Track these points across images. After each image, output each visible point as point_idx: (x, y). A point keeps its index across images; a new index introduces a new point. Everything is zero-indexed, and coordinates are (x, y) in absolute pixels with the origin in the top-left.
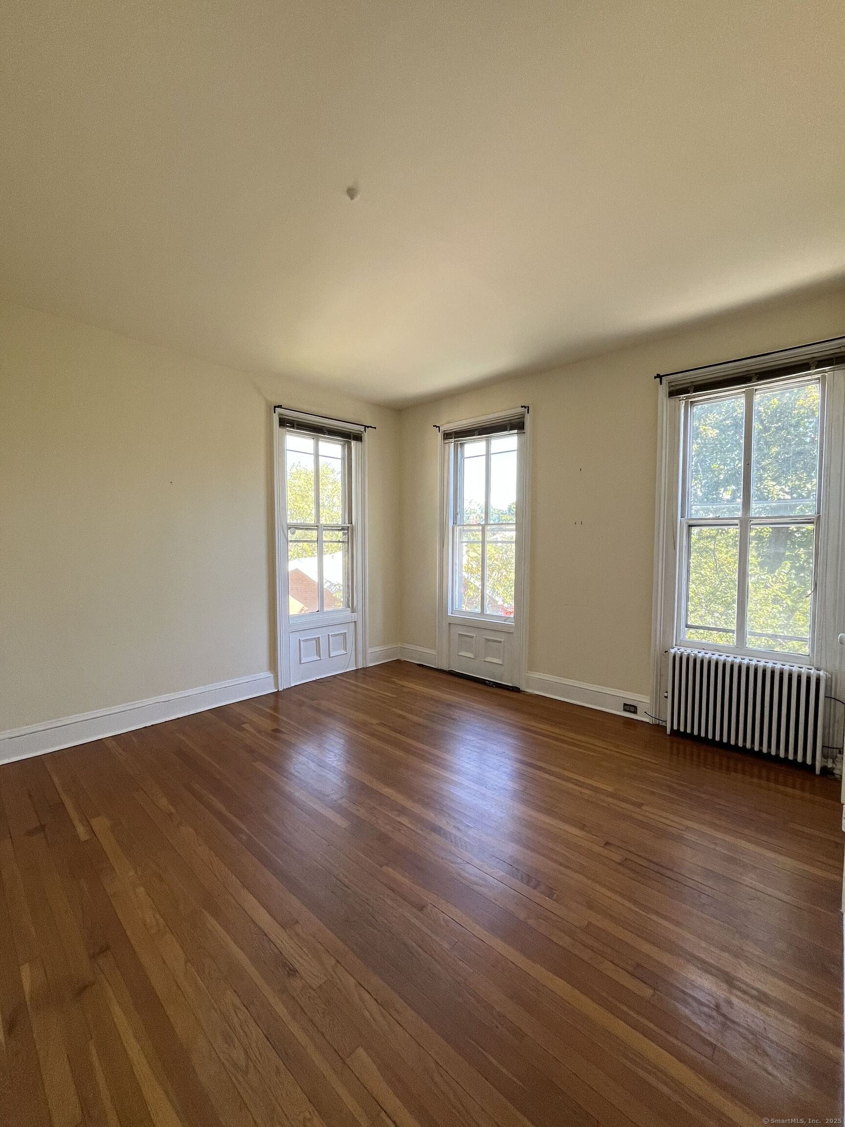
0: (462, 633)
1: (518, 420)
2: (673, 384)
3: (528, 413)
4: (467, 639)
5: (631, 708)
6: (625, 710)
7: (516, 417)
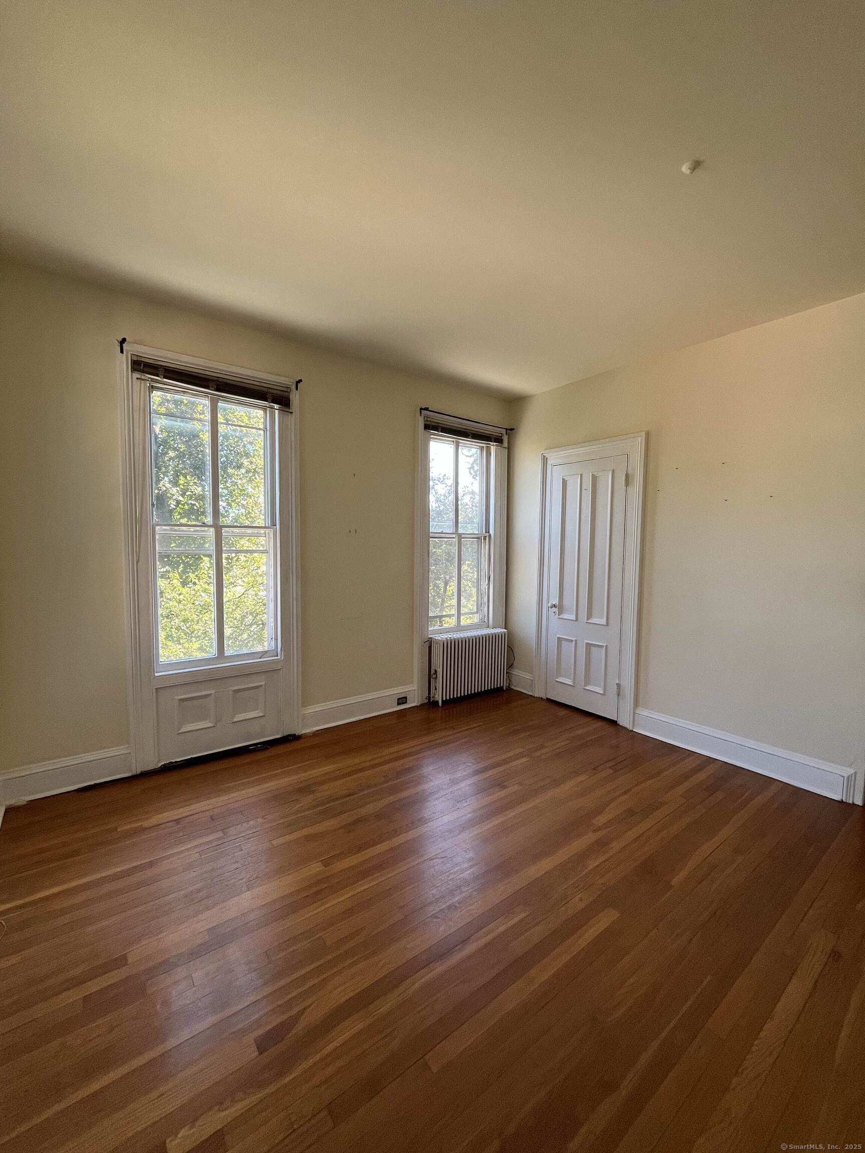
0: (183, 697)
1: (282, 393)
2: (429, 419)
3: (297, 389)
4: (195, 702)
5: (402, 700)
6: (399, 704)
7: (279, 388)
